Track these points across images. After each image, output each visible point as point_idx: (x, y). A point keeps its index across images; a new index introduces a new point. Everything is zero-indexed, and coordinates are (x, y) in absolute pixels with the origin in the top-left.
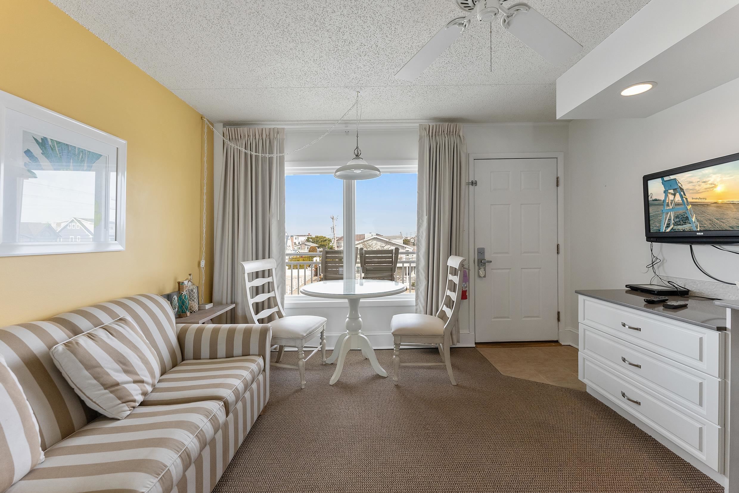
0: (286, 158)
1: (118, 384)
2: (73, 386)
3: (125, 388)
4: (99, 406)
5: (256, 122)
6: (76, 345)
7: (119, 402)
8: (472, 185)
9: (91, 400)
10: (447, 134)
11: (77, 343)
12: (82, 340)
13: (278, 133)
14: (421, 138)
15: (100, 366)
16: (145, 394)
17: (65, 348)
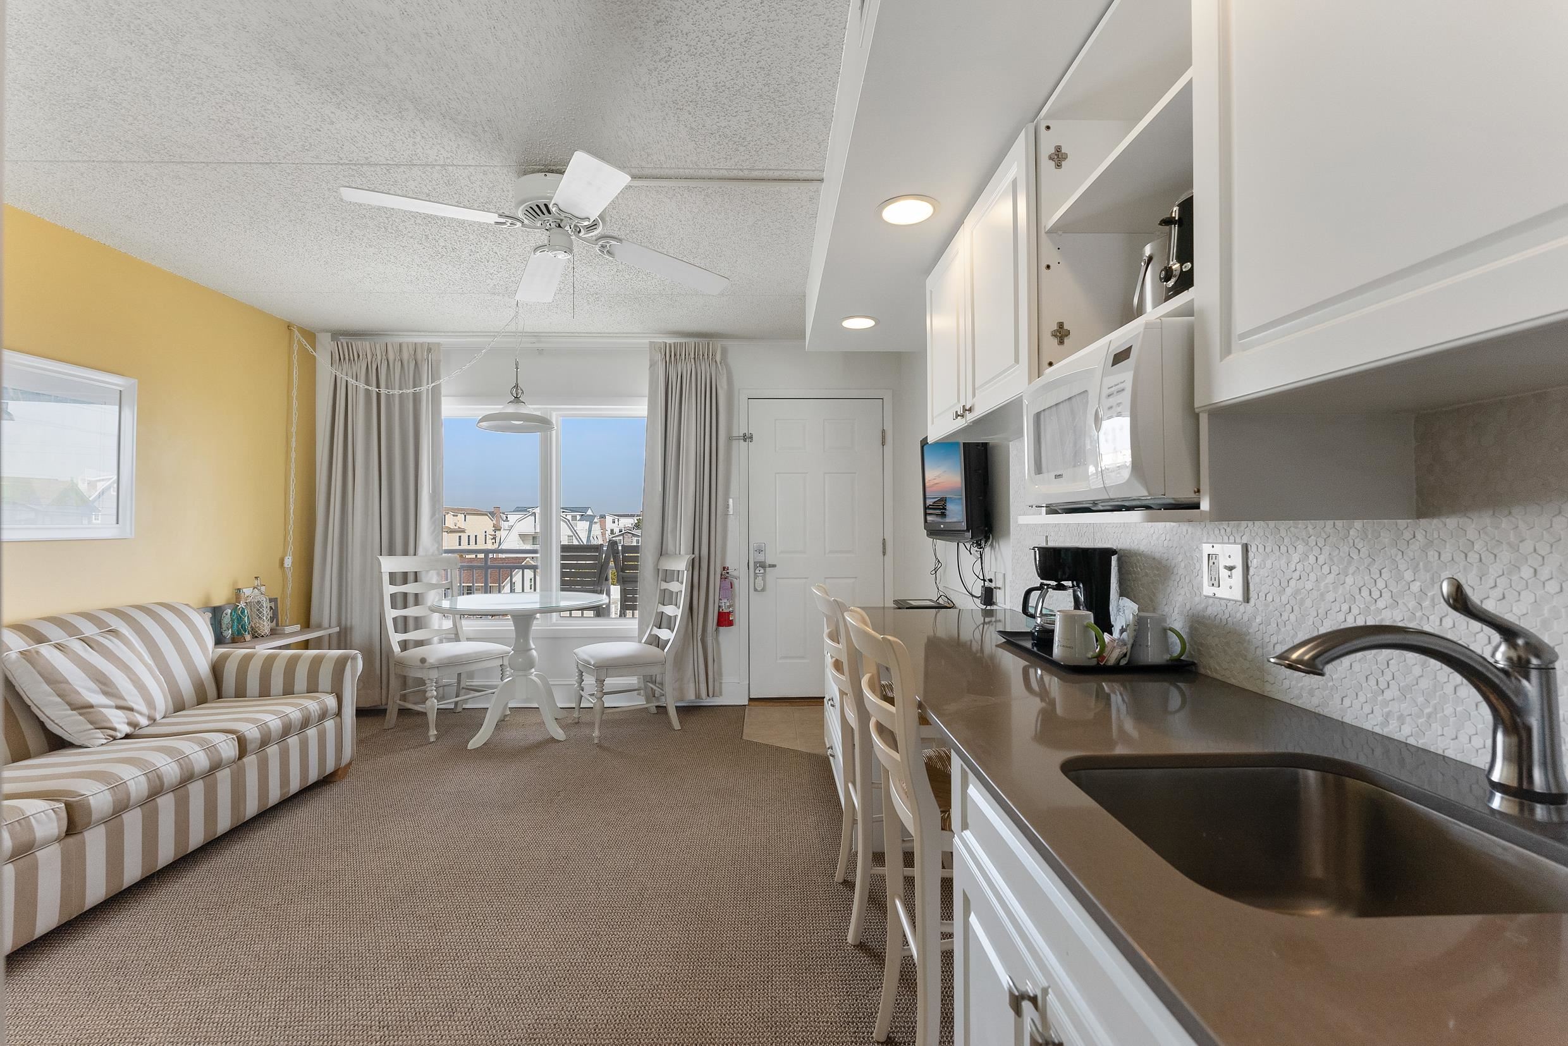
0: (444, 390)
1: (92, 707)
2: (29, 703)
3: (100, 711)
4: (63, 729)
5: (389, 333)
6: (35, 655)
7: (91, 727)
8: (745, 440)
9: (53, 721)
10: (695, 358)
11: (37, 652)
12: (45, 650)
13: (429, 350)
14: (653, 365)
15: (67, 682)
16: (134, 725)
17: (19, 656)
